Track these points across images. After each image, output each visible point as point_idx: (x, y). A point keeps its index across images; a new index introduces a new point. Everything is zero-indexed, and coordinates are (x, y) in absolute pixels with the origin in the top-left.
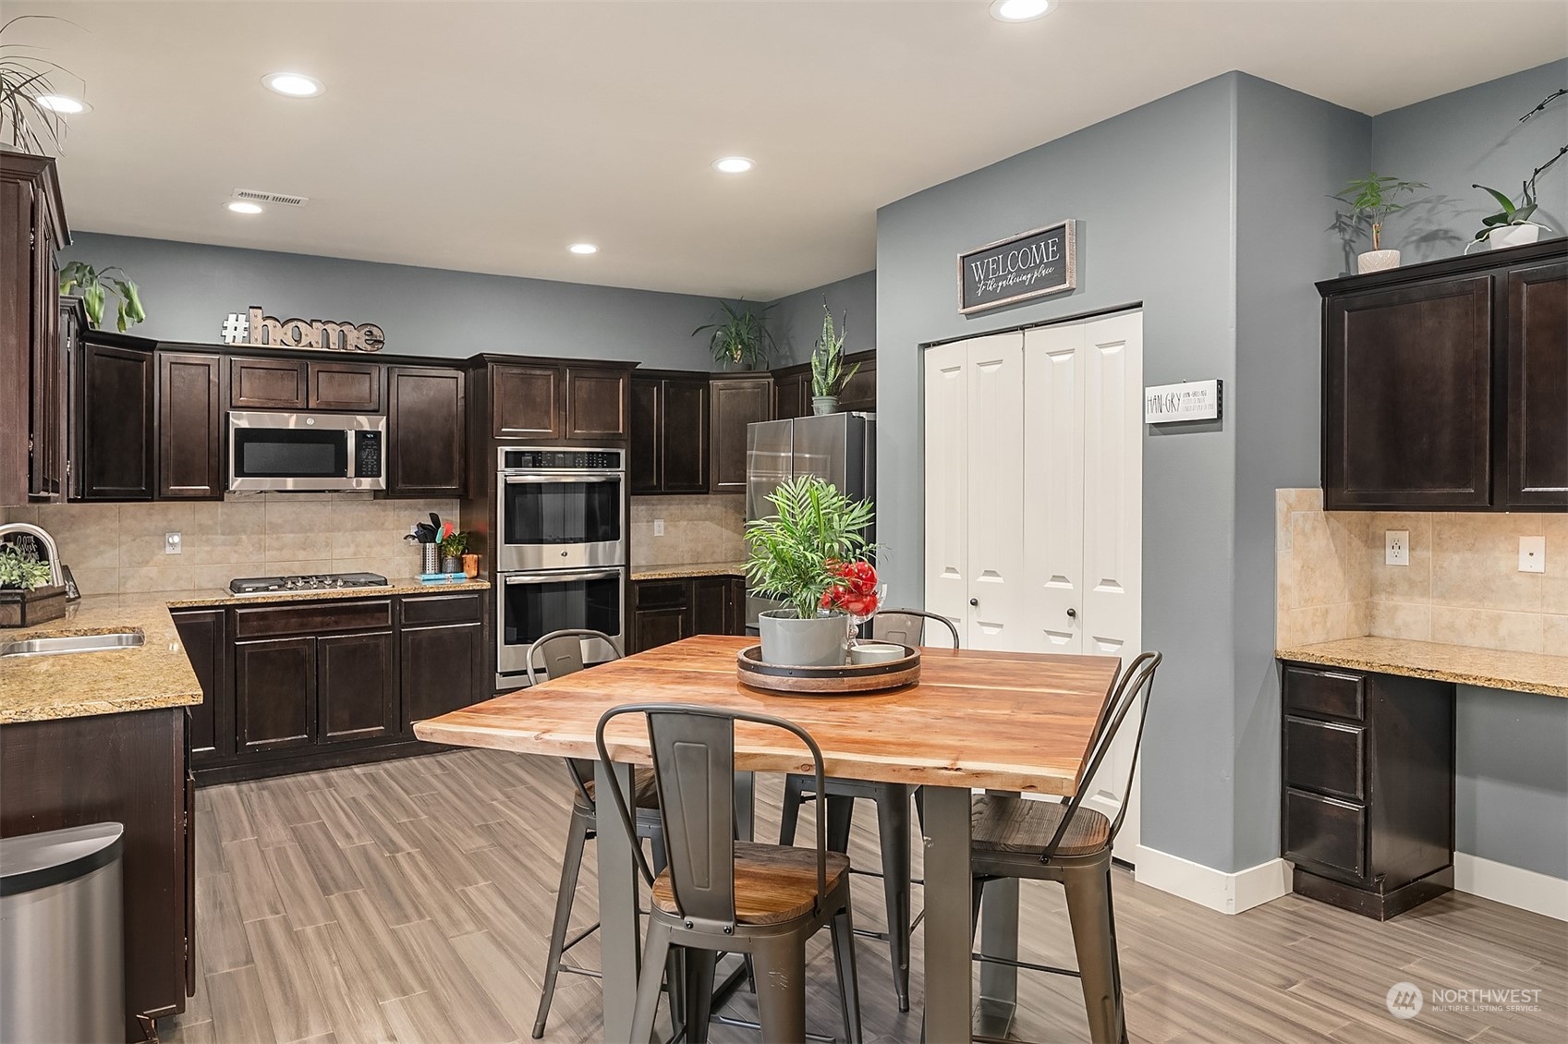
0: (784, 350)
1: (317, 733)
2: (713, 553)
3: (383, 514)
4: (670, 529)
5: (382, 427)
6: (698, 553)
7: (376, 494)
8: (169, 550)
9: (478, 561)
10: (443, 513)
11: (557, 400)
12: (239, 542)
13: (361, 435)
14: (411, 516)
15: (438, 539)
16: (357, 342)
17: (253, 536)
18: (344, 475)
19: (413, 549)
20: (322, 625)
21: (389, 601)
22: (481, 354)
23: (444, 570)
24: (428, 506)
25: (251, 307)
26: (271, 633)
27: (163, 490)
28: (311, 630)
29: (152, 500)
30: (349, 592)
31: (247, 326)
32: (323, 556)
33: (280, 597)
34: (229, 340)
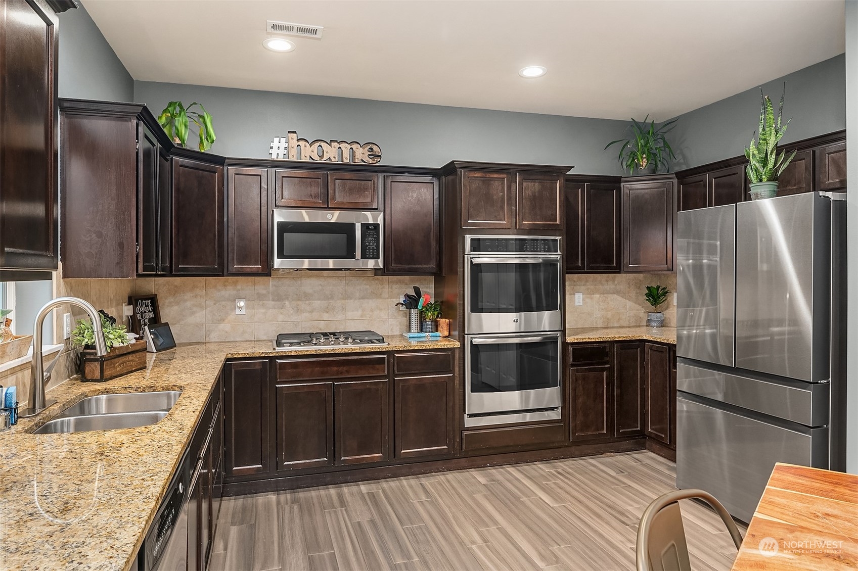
0: (679, 158)
1: (334, 457)
2: (619, 319)
3: (380, 286)
4: (587, 300)
5: (380, 221)
6: (608, 319)
7: (376, 272)
8: (238, 312)
9: (450, 325)
10: (422, 286)
11: (509, 198)
12: (283, 307)
13: (366, 227)
14: (400, 288)
15: (420, 306)
16: (362, 156)
17: (293, 302)
18: (353, 257)
19: (402, 313)
20: (338, 373)
21: (385, 356)
22: (453, 162)
23: (424, 330)
24: (412, 281)
25: (289, 132)
26: (301, 379)
27: (230, 268)
28: (330, 377)
29: (223, 276)
30: (356, 348)
31: (286, 146)
32: (340, 317)
33: (307, 351)
34: (274, 157)
